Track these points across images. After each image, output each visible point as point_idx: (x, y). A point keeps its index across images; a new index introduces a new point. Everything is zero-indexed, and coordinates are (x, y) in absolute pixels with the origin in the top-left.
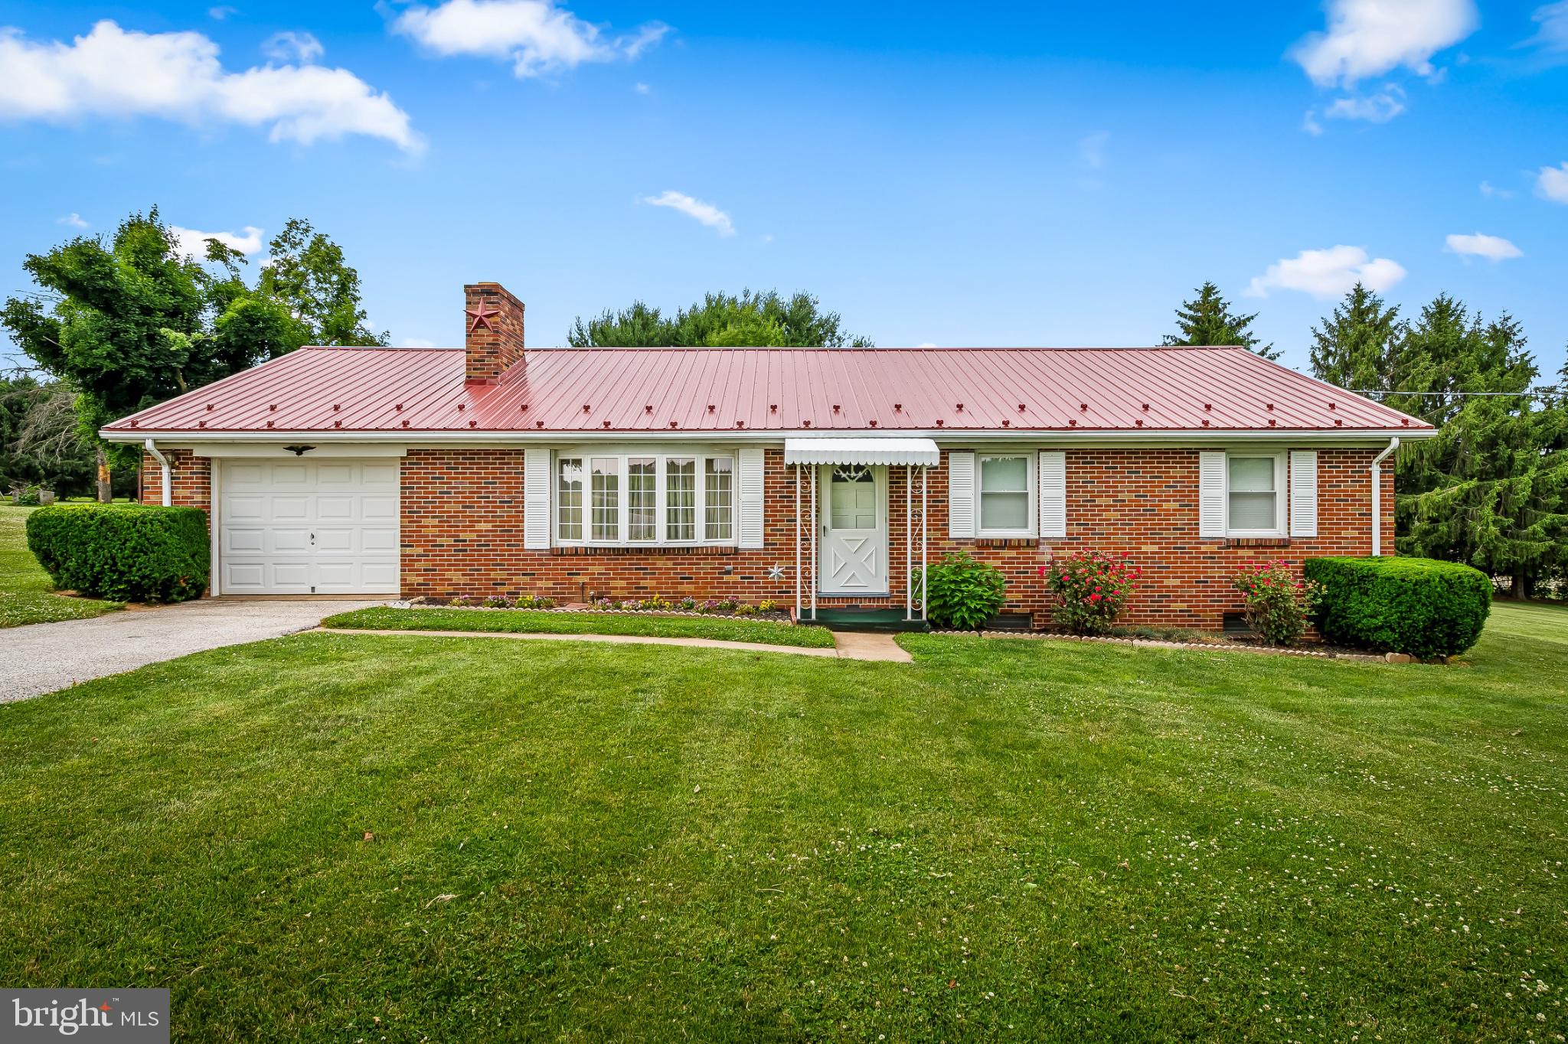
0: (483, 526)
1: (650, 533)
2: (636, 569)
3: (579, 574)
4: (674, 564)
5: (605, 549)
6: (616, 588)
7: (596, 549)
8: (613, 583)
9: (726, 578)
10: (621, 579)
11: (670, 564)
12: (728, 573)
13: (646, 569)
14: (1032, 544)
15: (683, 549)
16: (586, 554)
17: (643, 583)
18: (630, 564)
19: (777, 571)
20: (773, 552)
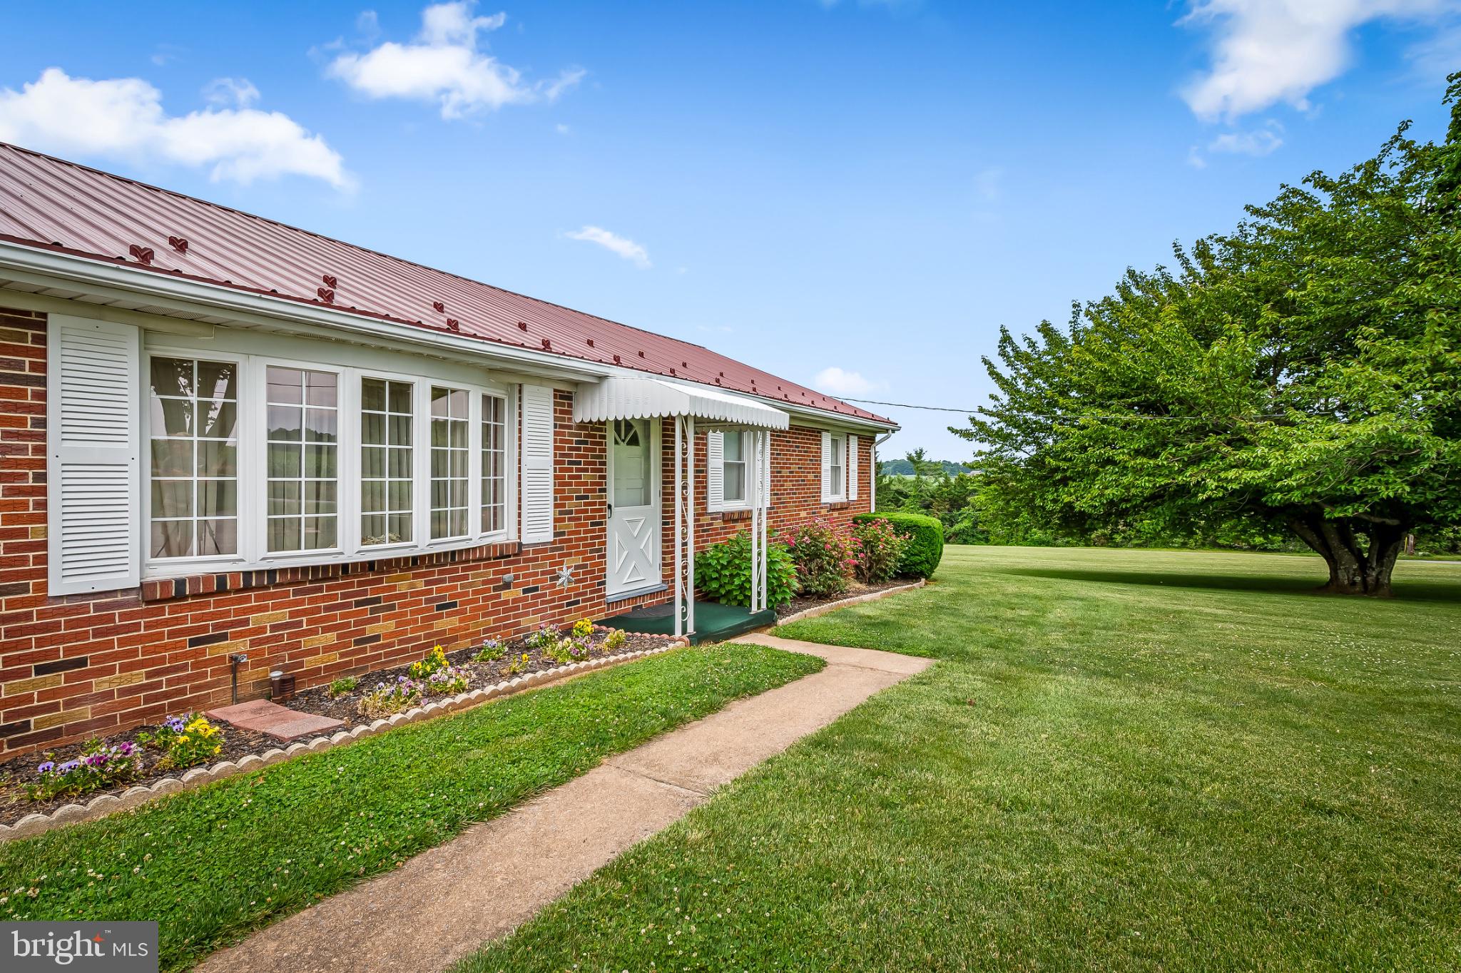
1: (402, 529)
2: (358, 604)
3: (224, 637)
4: (427, 583)
5: (294, 570)
6: (314, 652)
7: (272, 573)
8: (306, 643)
9: (506, 595)
10: (325, 630)
11: (420, 585)
12: (507, 586)
13: (377, 600)
14: (747, 518)
15: (446, 554)
16: (248, 588)
17: (371, 630)
18: (344, 596)
19: (565, 573)
20: (562, 545)
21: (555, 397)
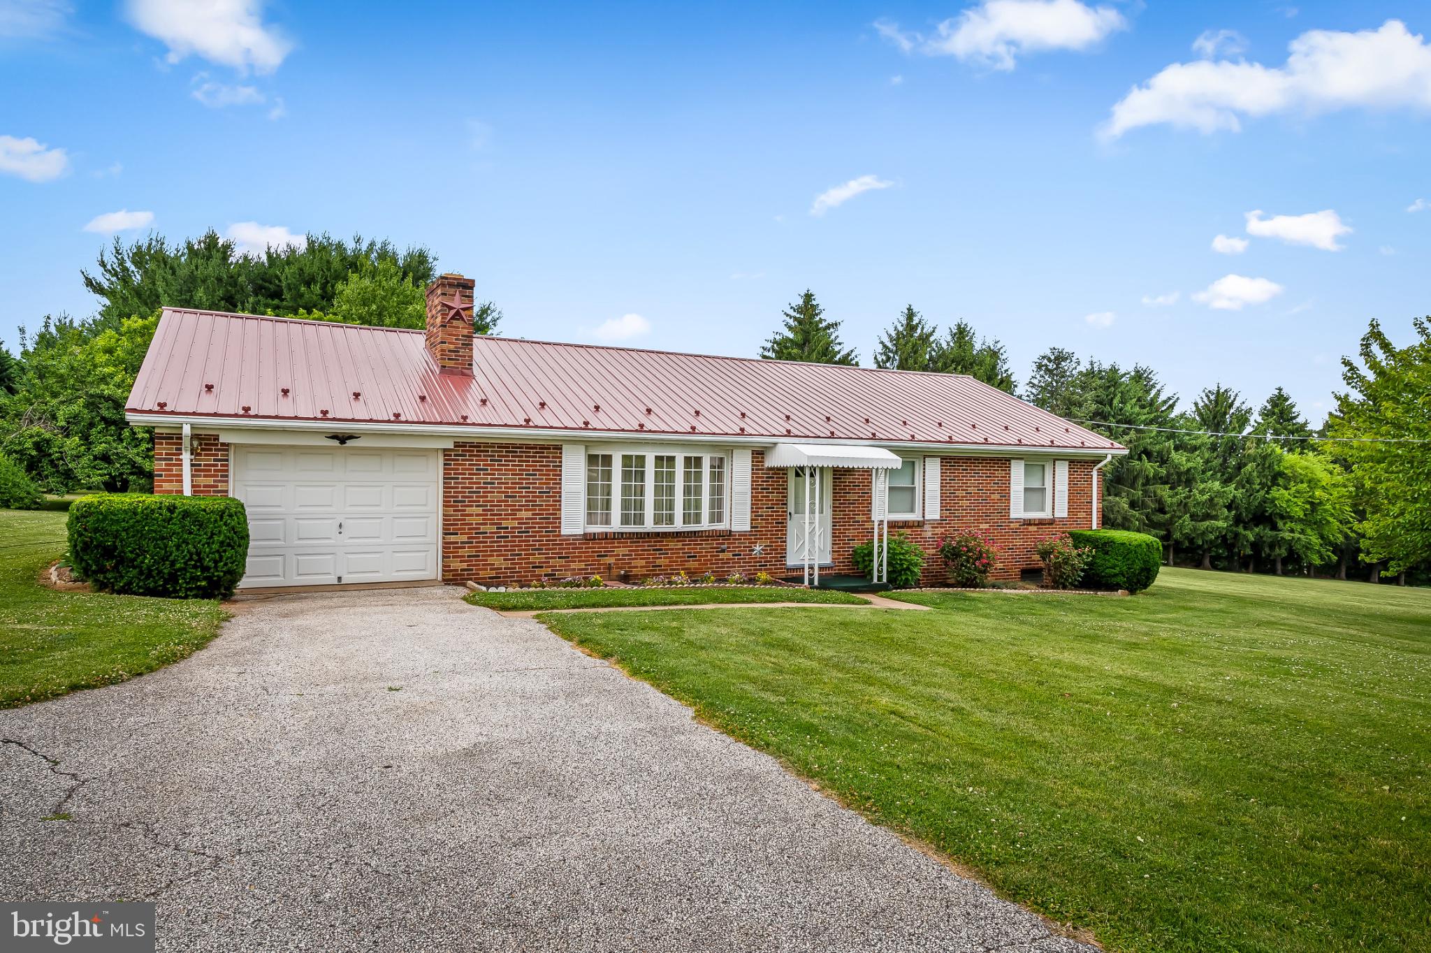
0: (524, 514)
1: (671, 520)
2: (654, 550)
3: (606, 556)
4: (683, 545)
5: (630, 533)
6: (637, 567)
7: (622, 533)
8: (634, 563)
9: (721, 556)
10: (641, 559)
11: (680, 545)
12: (723, 551)
13: (661, 550)
14: (920, 524)
15: (691, 532)
16: (614, 538)
17: (658, 562)
18: (648, 546)
19: (758, 548)
20: (756, 533)
21: (753, 454)
